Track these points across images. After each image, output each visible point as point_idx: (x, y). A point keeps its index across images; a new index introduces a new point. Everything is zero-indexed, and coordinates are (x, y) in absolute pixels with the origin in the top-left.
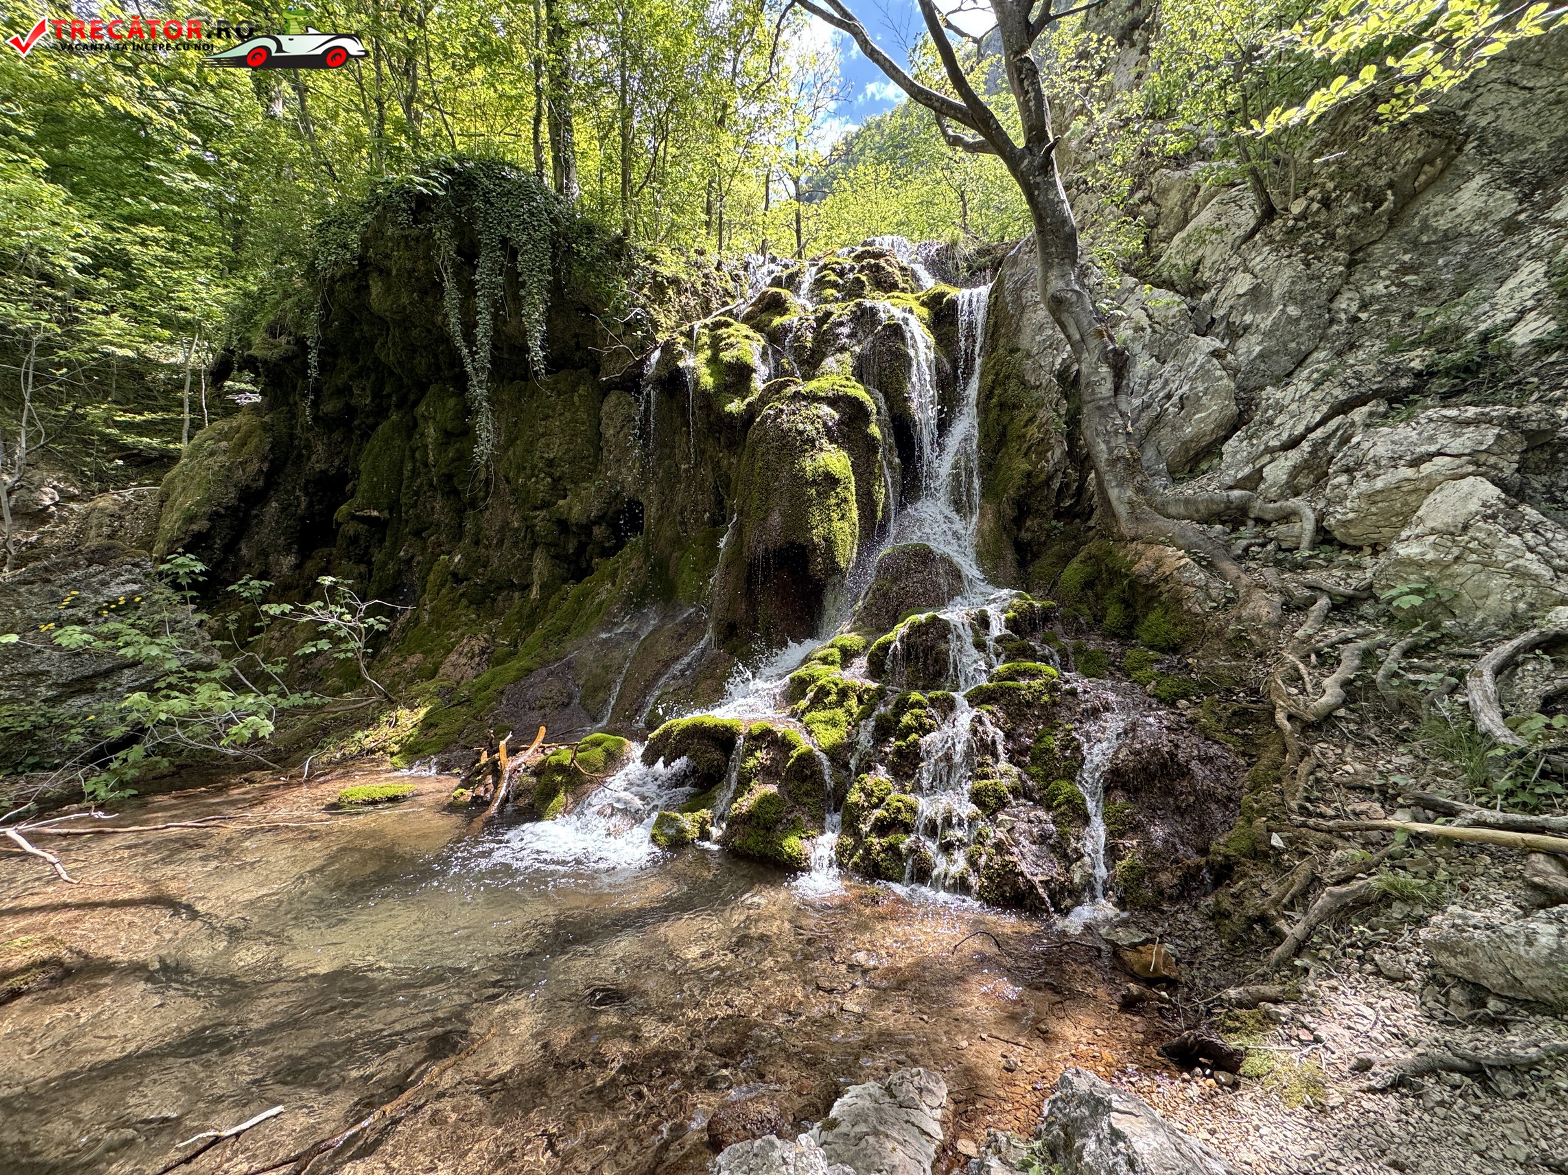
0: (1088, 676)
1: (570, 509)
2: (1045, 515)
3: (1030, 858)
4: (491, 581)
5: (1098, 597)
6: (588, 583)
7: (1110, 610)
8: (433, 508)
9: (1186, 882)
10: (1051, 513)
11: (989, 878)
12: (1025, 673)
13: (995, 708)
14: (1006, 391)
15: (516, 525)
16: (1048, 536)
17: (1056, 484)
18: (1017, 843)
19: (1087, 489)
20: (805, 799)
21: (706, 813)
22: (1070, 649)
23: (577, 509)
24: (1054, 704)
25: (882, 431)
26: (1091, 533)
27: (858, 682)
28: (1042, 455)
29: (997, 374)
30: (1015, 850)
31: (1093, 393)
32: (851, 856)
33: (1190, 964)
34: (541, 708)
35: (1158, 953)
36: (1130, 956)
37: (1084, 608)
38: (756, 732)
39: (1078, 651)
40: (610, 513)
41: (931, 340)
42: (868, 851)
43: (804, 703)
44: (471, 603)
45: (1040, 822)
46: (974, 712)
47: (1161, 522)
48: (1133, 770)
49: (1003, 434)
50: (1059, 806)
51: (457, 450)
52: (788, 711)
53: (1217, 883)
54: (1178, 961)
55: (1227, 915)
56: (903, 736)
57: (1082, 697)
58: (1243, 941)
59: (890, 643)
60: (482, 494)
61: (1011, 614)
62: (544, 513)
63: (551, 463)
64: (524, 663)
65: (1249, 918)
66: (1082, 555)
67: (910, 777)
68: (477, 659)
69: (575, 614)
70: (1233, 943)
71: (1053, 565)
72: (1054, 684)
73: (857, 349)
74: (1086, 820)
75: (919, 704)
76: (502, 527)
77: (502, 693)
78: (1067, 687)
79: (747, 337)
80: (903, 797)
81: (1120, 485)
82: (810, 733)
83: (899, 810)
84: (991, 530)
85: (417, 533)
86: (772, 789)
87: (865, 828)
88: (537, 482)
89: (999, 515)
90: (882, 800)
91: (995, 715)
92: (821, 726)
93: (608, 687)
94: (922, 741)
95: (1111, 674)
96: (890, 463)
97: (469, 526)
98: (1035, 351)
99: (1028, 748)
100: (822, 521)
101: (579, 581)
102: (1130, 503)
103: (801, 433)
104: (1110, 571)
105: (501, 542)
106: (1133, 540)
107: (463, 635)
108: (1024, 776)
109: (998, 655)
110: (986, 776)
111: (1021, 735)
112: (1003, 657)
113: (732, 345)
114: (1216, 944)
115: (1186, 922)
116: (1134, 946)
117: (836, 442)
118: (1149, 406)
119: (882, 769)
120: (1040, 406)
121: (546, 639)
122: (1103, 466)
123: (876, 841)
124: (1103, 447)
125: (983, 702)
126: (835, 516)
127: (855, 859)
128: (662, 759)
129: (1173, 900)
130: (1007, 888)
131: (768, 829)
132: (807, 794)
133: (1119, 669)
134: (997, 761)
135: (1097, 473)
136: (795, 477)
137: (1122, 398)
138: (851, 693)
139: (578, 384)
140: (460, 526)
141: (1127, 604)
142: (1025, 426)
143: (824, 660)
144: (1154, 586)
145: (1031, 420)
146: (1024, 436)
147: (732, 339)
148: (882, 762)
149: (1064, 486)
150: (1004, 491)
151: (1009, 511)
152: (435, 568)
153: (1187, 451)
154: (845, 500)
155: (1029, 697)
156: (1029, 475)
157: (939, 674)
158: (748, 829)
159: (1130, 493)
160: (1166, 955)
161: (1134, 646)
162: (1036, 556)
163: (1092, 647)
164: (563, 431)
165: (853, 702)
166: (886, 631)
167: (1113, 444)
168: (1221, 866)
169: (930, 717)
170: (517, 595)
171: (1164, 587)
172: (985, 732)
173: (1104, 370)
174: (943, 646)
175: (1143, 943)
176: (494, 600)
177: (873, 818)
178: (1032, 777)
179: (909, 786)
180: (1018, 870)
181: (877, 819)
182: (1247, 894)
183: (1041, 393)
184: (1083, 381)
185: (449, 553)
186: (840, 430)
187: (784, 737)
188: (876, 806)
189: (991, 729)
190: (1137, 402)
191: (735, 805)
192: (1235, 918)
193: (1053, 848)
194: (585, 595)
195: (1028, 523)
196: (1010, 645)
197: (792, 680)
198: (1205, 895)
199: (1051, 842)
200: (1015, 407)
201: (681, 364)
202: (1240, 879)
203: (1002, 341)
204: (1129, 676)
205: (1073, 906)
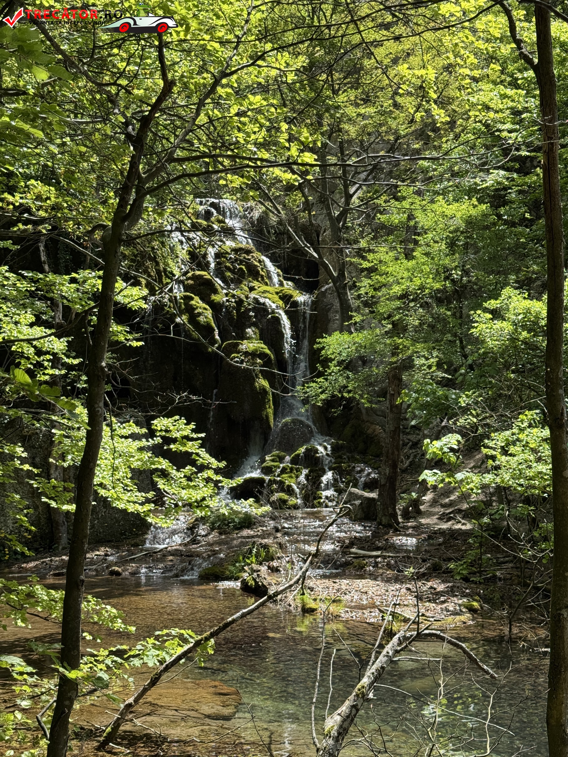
5: (356, 440)
7: (360, 444)
13: (336, 471)
26: (352, 416)
47: (375, 417)
59: (299, 454)
71: (340, 427)
73: (260, 325)
79: (203, 307)
92: (288, 478)
102: (366, 409)
104: (360, 432)
106: (367, 422)
110: (337, 486)
125: (333, 470)
126: (267, 406)
133: (364, 461)
136: (253, 390)
141: (365, 443)
143: (273, 461)
154: (269, 400)
157: (318, 462)
161: (367, 455)
166: (295, 451)
174: (317, 455)
196: (334, 454)
197: (263, 468)
204: (367, 463)
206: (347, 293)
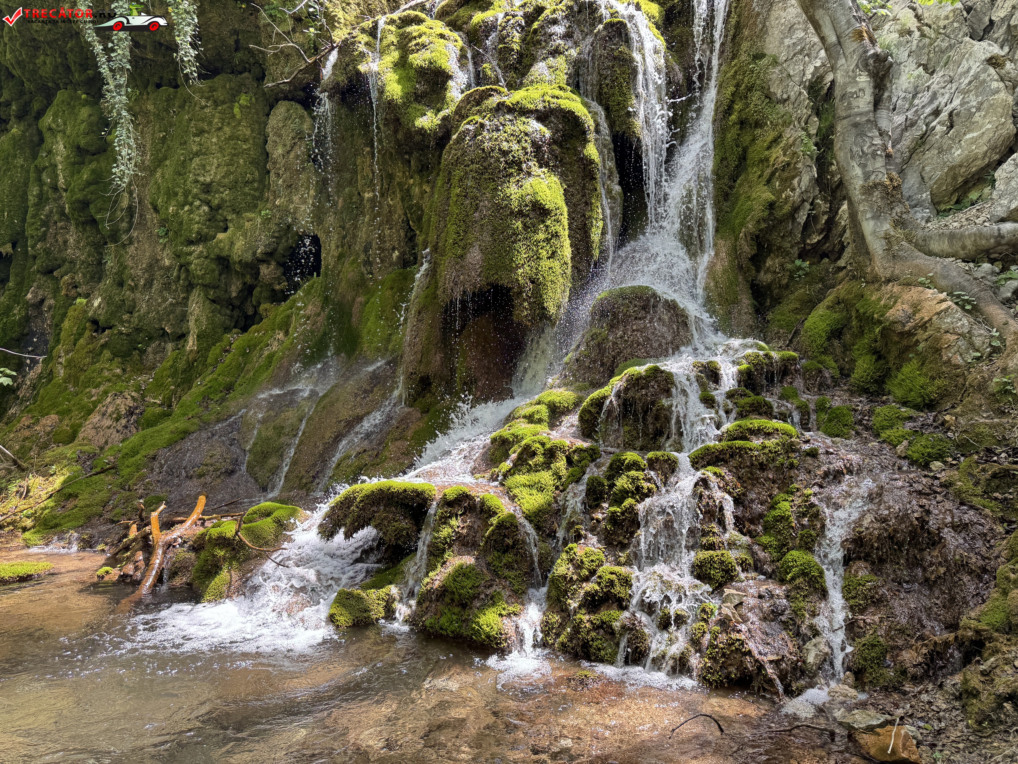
0: (831, 435)
1: (232, 244)
2: (788, 254)
3: (759, 635)
4: (138, 330)
5: (846, 348)
6: (255, 332)
7: (860, 362)
8: (65, 242)
9: (932, 660)
10: (795, 251)
11: (713, 659)
12: (757, 432)
13: (723, 471)
14: (747, 105)
15: (167, 262)
16: (791, 278)
17: (802, 217)
18: (745, 620)
19: (837, 224)
20: (507, 573)
21: (393, 590)
22: (812, 406)
23: (240, 244)
24: (792, 466)
25: (601, 153)
26: (841, 274)
27: (567, 442)
28: (787, 182)
29: (738, 86)
30: (743, 627)
31: (849, 107)
32: (558, 635)
33: (933, 746)
34: (200, 476)
35: (897, 735)
36: (866, 739)
37: (829, 360)
38: (451, 497)
39: (821, 408)
40: (280, 249)
41: (661, 43)
42: (577, 629)
43: (507, 465)
44: (115, 355)
45: (772, 596)
46: (699, 474)
47: (922, 260)
48: (879, 538)
49: (743, 158)
50: (793, 579)
51: (93, 171)
52: (488, 475)
53: (967, 660)
54: (919, 744)
55: (974, 694)
56: (618, 500)
57: (822, 457)
58: (992, 721)
59: (605, 398)
60: (124, 225)
61: (745, 366)
62: (200, 248)
63: (207, 188)
64: (181, 425)
65: (999, 696)
66: (829, 299)
67: (623, 547)
68: (123, 421)
69: (240, 368)
70: (980, 723)
71: (796, 311)
72: (792, 444)
73: (574, 53)
74: (824, 594)
75: (635, 466)
76: (150, 267)
77: (154, 458)
78: (806, 447)
79: (442, 36)
80: (617, 569)
81: (876, 217)
82: (513, 498)
83: (611, 583)
84: (725, 271)
85: (49, 272)
86: (469, 560)
87: (573, 604)
88: (191, 212)
89: (734, 252)
90: (593, 572)
91: (723, 478)
92: (525, 491)
93: (280, 452)
94: (640, 507)
95: (858, 433)
96: (609, 192)
97: (110, 263)
98: (782, 58)
99: (761, 516)
100: (529, 259)
101: (244, 329)
102: (887, 238)
103: (505, 153)
104: (860, 318)
105: (149, 284)
106: (888, 281)
107: (106, 393)
108: (756, 548)
109: (727, 412)
110: (711, 547)
111: (752, 501)
112: (733, 415)
113: (424, 46)
114: (961, 726)
115: (930, 703)
116: (870, 729)
117: (547, 165)
118: (913, 124)
119: (594, 539)
120: (786, 124)
121: (206, 398)
122: (856, 193)
123: (586, 618)
124: (858, 171)
125: (709, 464)
126: (544, 253)
127: (563, 638)
128: (342, 530)
129: (916, 680)
130: (733, 669)
131: (464, 606)
132: (509, 566)
133: (867, 428)
134: (725, 530)
135: (851, 204)
136: (498, 208)
137: (883, 113)
138: (559, 454)
139: (239, 92)
140: (100, 263)
141: (879, 355)
142: (769, 148)
143: (530, 419)
144: (910, 334)
145: (776, 141)
146: (767, 160)
147: (424, 39)
148: (592, 530)
149: (812, 219)
150: (742, 225)
151: (746, 248)
152: (70, 313)
153: (955, 178)
154: (556, 235)
155: (763, 458)
156: (771, 206)
157: (659, 433)
158: (440, 607)
159: (887, 226)
160: (906, 736)
161: (884, 403)
162: (777, 301)
163: (837, 403)
164: (221, 150)
165: (561, 464)
166: (601, 385)
167: (869, 168)
168: (972, 642)
169: (649, 480)
170: (170, 346)
171: (921, 335)
172: (710, 497)
173: (864, 79)
174: (665, 402)
175: (882, 725)
176: (143, 352)
177: (582, 592)
178: (765, 547)
179: (623, 556)
180: (747, 648)
181: (587, 594)
182: (998, 671)
183: (789, 108)
184: (837, 93)
185: (87, 296)
186: (551, 151)
187: (483, 503)
188: (586, 579)
189: (718, 494)
190: (899, 119)
191: (427, 580)
192: (983, 697)
193: (785, 625)
194: (252, 346)
195: (769, 263)
196: (743, 401)
197: (494, 440)
198: (952, 674)
199: (783, 618)
200: (758, 124)
201: (362, 68)
202: (992, 655)
203: (745, 45)
204: (877, 435)
205: (807, 688)
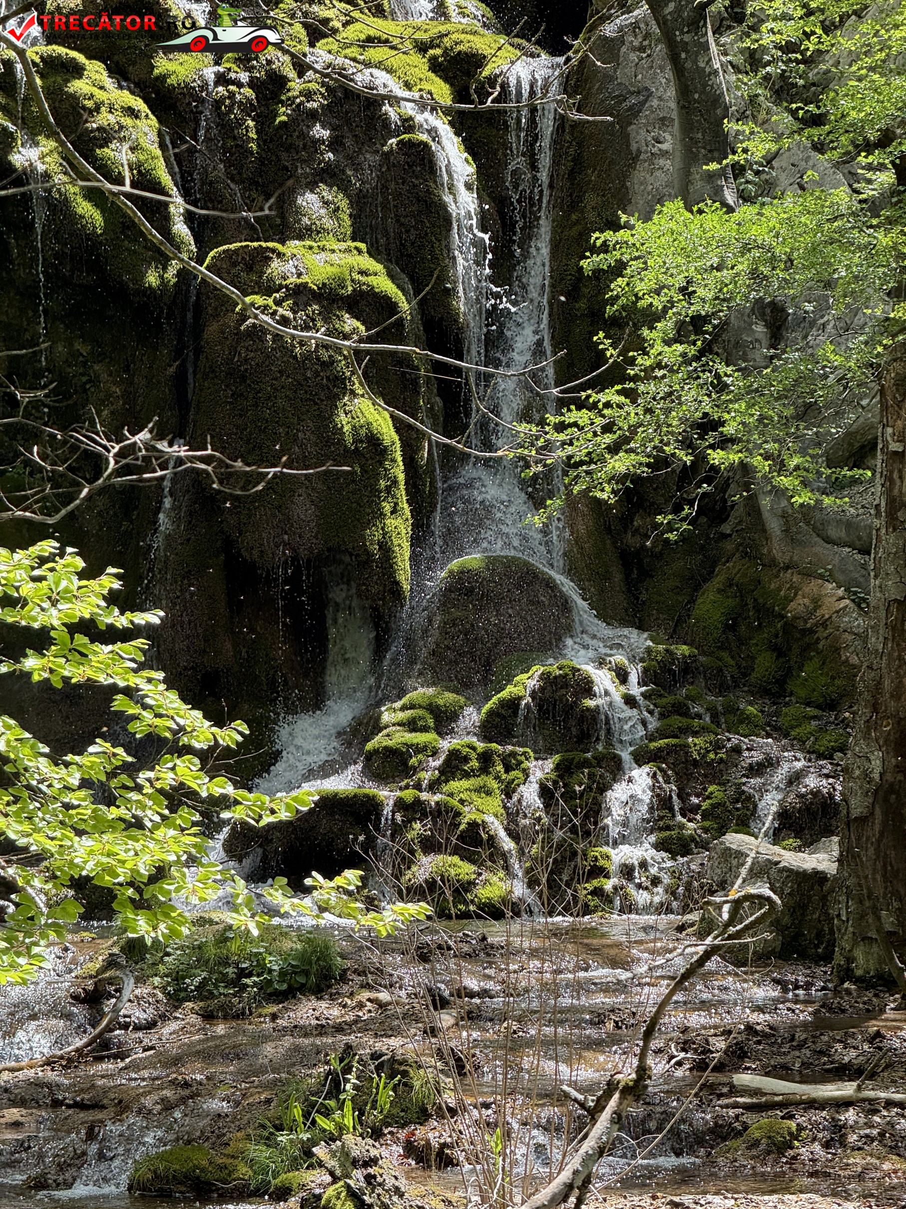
0: (747, 735)
5: (741, 641)
7: (759, 660)
12: (685, 731)
13: (664, 766)
16: (666, 544)
22: (720, 709)
24: (721, 761)
26: (728, 546)
31: (745, 357)
37: (725, 655)
39: (729, 710)
47: (821, 548)
48: (799, 811)
57: (745, 753)
66: (718, 581)
71: (676, 590)
72: (718, 741)
75: (586, 763)
78: (732, 744)
91: (665, 772)
95: (769, 733)
96: (431, 408)
99: (699, 806)
102: (785, 516)
104: (758, 608)
106: (787, 568)
108: (699, 831)
110: (668, 828)
111: (689, 794)
112: (656, 715)
125: (648, 761)
126: (387, 507)
133: (776, 728)
134: (674, 816)
136: (329, 442)
138: (495, 758)
141: (780, 652)
143: (411, 726)
144: (811, 631)
154: (394, 481)
155: (696, 755)
159: (784, 502)
161: (787, 704)
162: (650, 575)
163: (743, 704)
165: (501, 768)
171: (822, 633)
173: (760, 330)
174: (589, 702)
178: (707, 831)
187: (440, 805)
196: (661, 701)
197: (373, 753)
204: (786, 736)
206: (706, 47)
